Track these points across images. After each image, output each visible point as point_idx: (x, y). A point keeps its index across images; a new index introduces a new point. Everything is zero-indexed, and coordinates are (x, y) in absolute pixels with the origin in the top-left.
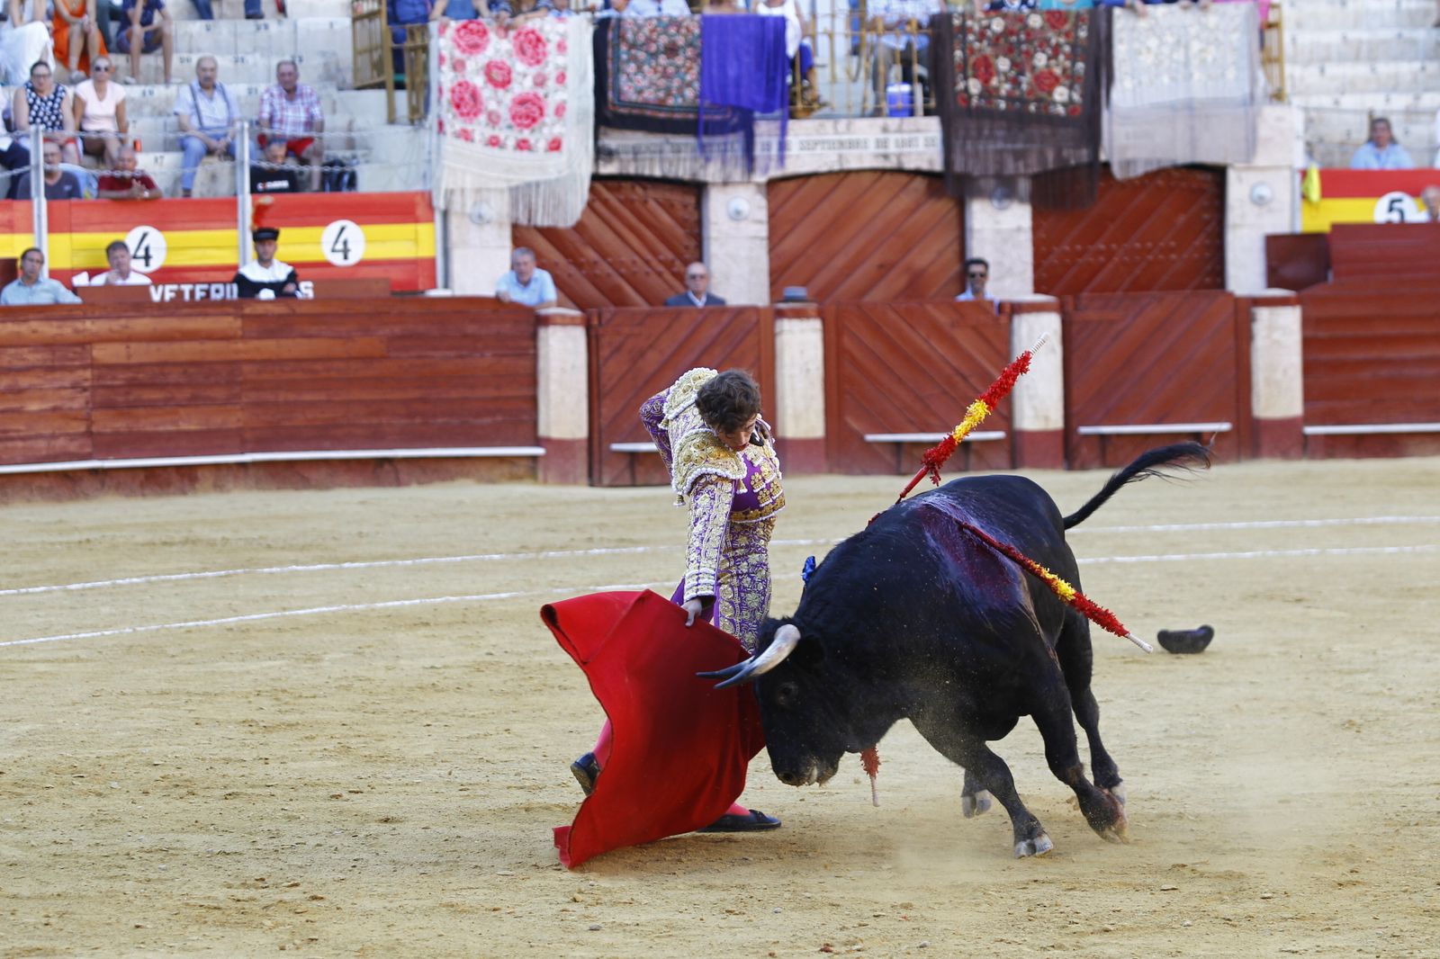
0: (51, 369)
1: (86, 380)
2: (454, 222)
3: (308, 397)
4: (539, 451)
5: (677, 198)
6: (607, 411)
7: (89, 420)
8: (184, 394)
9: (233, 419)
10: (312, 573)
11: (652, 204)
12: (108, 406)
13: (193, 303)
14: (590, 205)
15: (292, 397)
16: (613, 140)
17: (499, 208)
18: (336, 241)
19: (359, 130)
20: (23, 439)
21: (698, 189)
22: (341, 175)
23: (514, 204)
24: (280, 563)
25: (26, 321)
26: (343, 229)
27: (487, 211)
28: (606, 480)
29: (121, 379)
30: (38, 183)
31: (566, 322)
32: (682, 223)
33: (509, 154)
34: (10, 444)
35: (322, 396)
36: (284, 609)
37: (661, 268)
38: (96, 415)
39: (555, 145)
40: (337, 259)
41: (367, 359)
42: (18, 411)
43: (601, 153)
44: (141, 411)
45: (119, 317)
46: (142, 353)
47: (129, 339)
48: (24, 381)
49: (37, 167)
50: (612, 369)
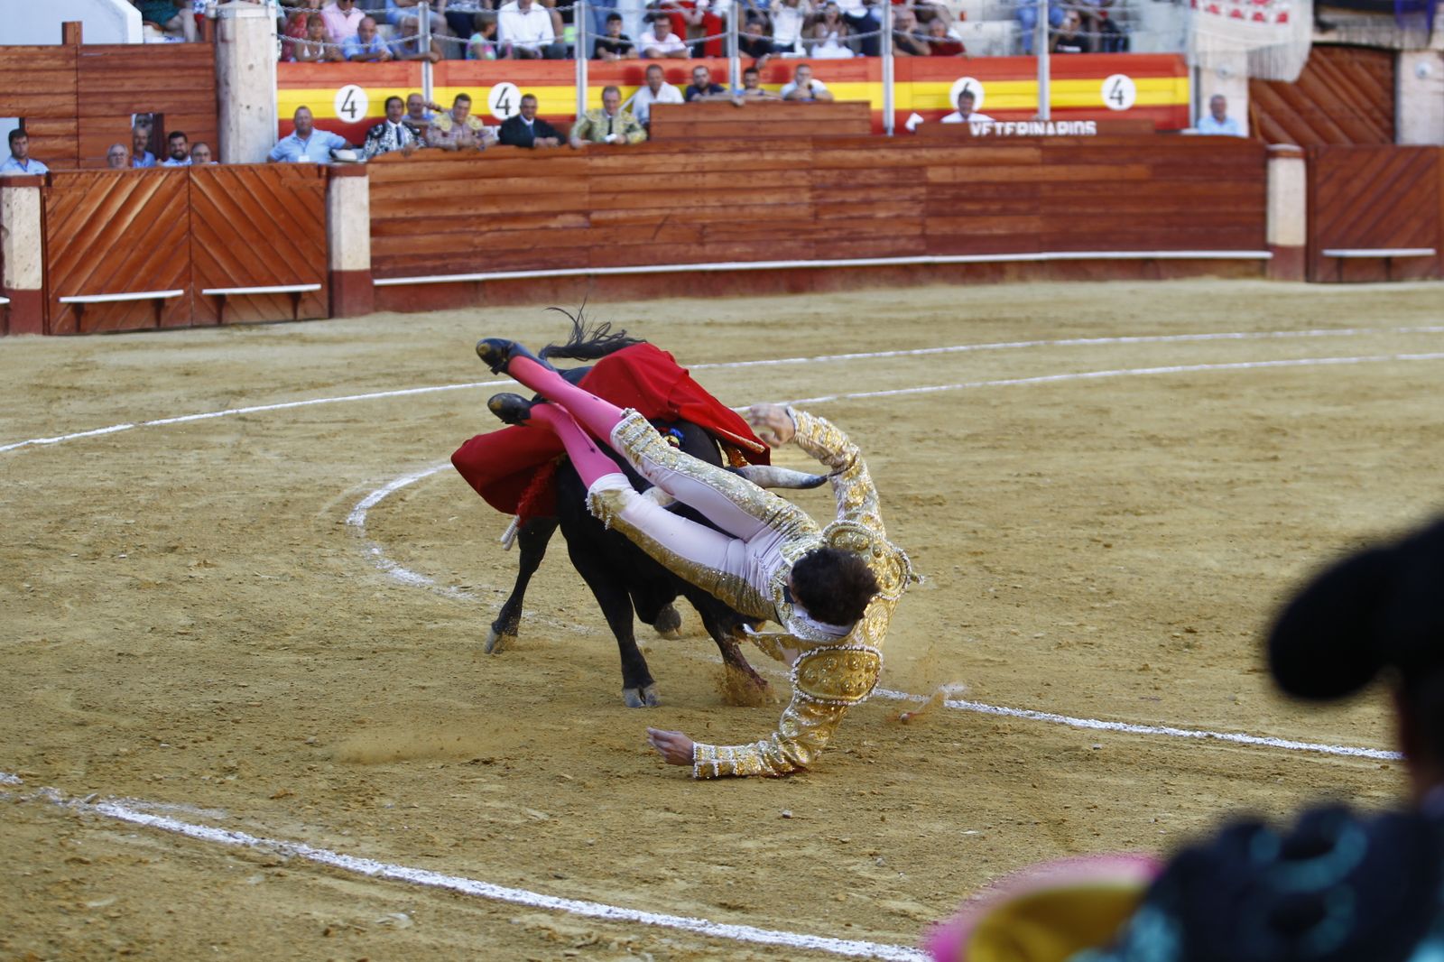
0: (894, 186)
1: (922, 194)
2: (1205, 77)
3: (1090, 210)
4: (1267, 255)
5: (1375, 60)
6: (1321, 224)
7: (923, 225)
8: (995, 207)
9: (1034, 225)
10: (1097, 346)
11: (1357, 67)
12: (938, 214)
13: (1003, 137)
14: (1309, 66)
15: (1077, 209)
16: (1328, 17)
17: (1241, 67)
18: (1114, 91)
19: (1132, 6)
20: (874, 239)
21: (1393, 55)
22: (1117, 40)
23: (1251, 62)
24: (1072, 337)
25: (877, 148)
26: (1118, 82)
27: (1228, 68)
28: (1319, 277)
29: (949, 193)
30: (887, 44)
31: (1289, 155)
32: (1379, 80)
33: (1247, 24)
34: (864, 243)
35: (1100, 210)
36: (1078, 372)
37: (1361, 114)
38: (929, 222)
39: (1283, 18)
40: (1114, 105)
41: (1137, 183)
42: (870, 218)
43: (1321, 26)
44: (961, 220)
45: (947, 147)
46: (964, 175)
47: (954, 164)
48: (875, 195)
49: (886, 32)
50: (1325, 192)
